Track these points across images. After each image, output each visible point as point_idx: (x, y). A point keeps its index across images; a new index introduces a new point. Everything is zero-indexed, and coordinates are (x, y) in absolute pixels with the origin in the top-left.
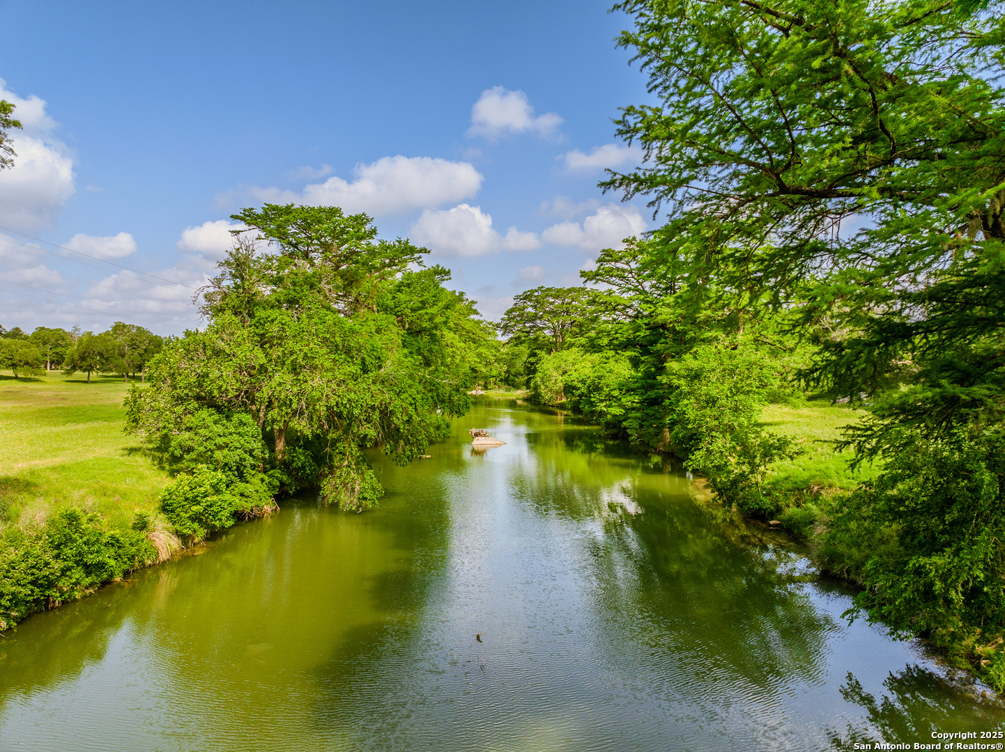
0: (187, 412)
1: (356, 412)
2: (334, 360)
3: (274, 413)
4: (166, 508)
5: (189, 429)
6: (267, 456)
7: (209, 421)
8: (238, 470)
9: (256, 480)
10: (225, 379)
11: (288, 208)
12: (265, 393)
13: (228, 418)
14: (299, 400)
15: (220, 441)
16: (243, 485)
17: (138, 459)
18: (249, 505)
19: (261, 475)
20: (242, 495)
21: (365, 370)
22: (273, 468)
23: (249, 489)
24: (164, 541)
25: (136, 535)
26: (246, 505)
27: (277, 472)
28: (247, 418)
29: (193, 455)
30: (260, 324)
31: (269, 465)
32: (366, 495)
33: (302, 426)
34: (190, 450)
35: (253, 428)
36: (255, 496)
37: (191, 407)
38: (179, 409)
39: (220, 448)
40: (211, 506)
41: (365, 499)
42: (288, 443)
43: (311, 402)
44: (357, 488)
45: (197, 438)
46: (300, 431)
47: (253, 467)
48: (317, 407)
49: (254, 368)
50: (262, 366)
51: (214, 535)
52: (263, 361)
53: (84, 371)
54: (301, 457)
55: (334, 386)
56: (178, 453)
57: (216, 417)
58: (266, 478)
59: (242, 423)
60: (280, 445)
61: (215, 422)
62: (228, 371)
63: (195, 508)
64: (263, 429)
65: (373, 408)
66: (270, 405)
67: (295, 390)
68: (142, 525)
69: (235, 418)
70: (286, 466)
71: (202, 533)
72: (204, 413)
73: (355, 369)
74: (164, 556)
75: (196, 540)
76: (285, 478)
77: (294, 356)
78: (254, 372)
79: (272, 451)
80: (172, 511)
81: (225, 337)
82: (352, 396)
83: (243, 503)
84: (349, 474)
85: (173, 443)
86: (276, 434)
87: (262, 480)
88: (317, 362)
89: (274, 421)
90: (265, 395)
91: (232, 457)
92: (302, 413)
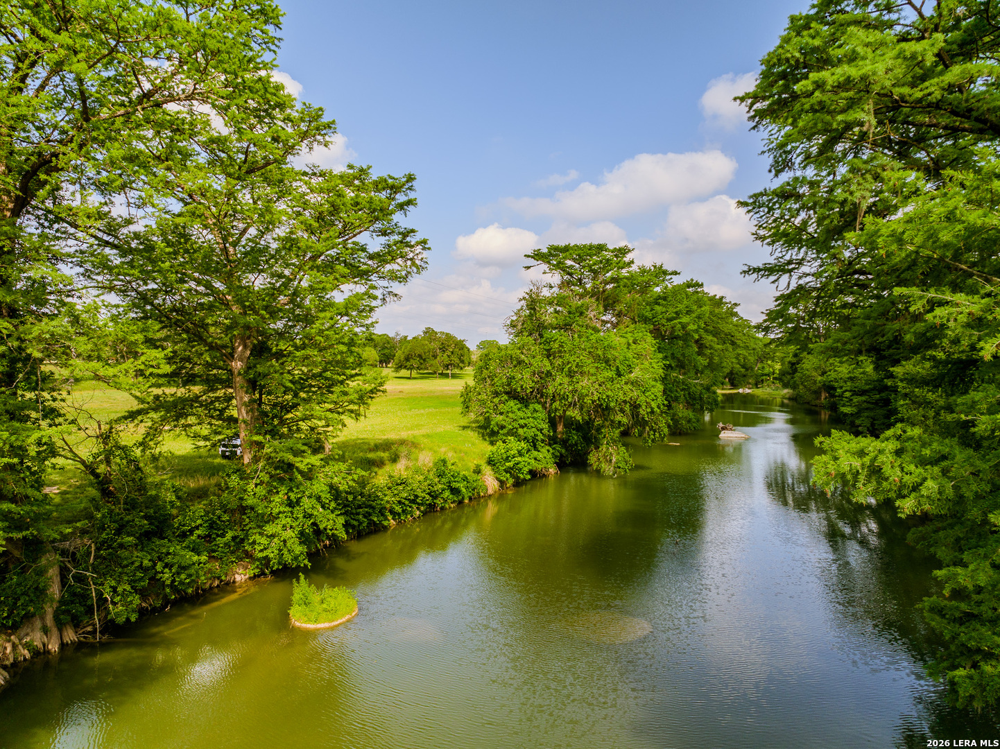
0: (501, 402)
1: (612, 404)
2: (597, 368)
3: (556, 404)
4: (490, 462)
5: (501, 414)
6: (552, 434)
7: (515, 408)
8: (533, 442)
9: (544, 450)
10: (525, 380)
11: (566, 247)
12: (551, 390)
13: (526, 407)
14: (573, 395)
15: (522, 422)
16: (536, 452)
17: (469, 433)
18: (540, 467)
19: (548, 448)
20: (535, 459)
21: (619, 374)
22: (555, 443)
23: (540, 456)
24: (490, 482)
25: (475, 477)
26: (538, 466)
27: (558, 447)
28: (538, 407)
29: (505, 431)
30: (548, 342)
31: (552, 441)
32: (619, 465)
33: (574, 413)
34: (503, 427)
35: (542, 415)
36: (544, 460)
37: (502, 399)
38: (496, 400)
39: (522, 427)
40: (517, 464)
41: (619, 468)
42: (565, 426)
43: (581, 397)
44: (614, 460)
45: (507, 419)
46: (574, 417)
47: (543, 441)
48: (585, 401)
49: (543, 373)
50: (548, 372)
51: (518, 483)
52: (549, 368)
53: (408, 369)
54: (575, 437)
55: (597, 386)
56: (496, 429)
57: (519, 406)
58: (551, 449)
59: (535, 411)
60: (560, 428)
61: (519, 410)
62: (527, 374)
63: (507, 464)
64: (549, 416)
65: (625, 402)
66: (553, 399)
67: (570, 388)
68: (478, 471)
69: (531, 406)
70: (564, 443)
71: (511, 481)
72: (512, 403)
73: (611, 374)
74: (490, 492)
75: (508, 485)
76: (563, 451)
77: (570, 365)
78: (543, 375)
79: (555, 431)
80: (494, 465)
81: (524, 351)
82: (609, 393)
83: (537, 465)
84: (608, 449)
85: (492, 423)
86: (558, 419)
87: (548, 451)
88: (585, 369)
89: (556, 410)
90: (551, 392)
91: (530, 433)
92: (575, 405)
